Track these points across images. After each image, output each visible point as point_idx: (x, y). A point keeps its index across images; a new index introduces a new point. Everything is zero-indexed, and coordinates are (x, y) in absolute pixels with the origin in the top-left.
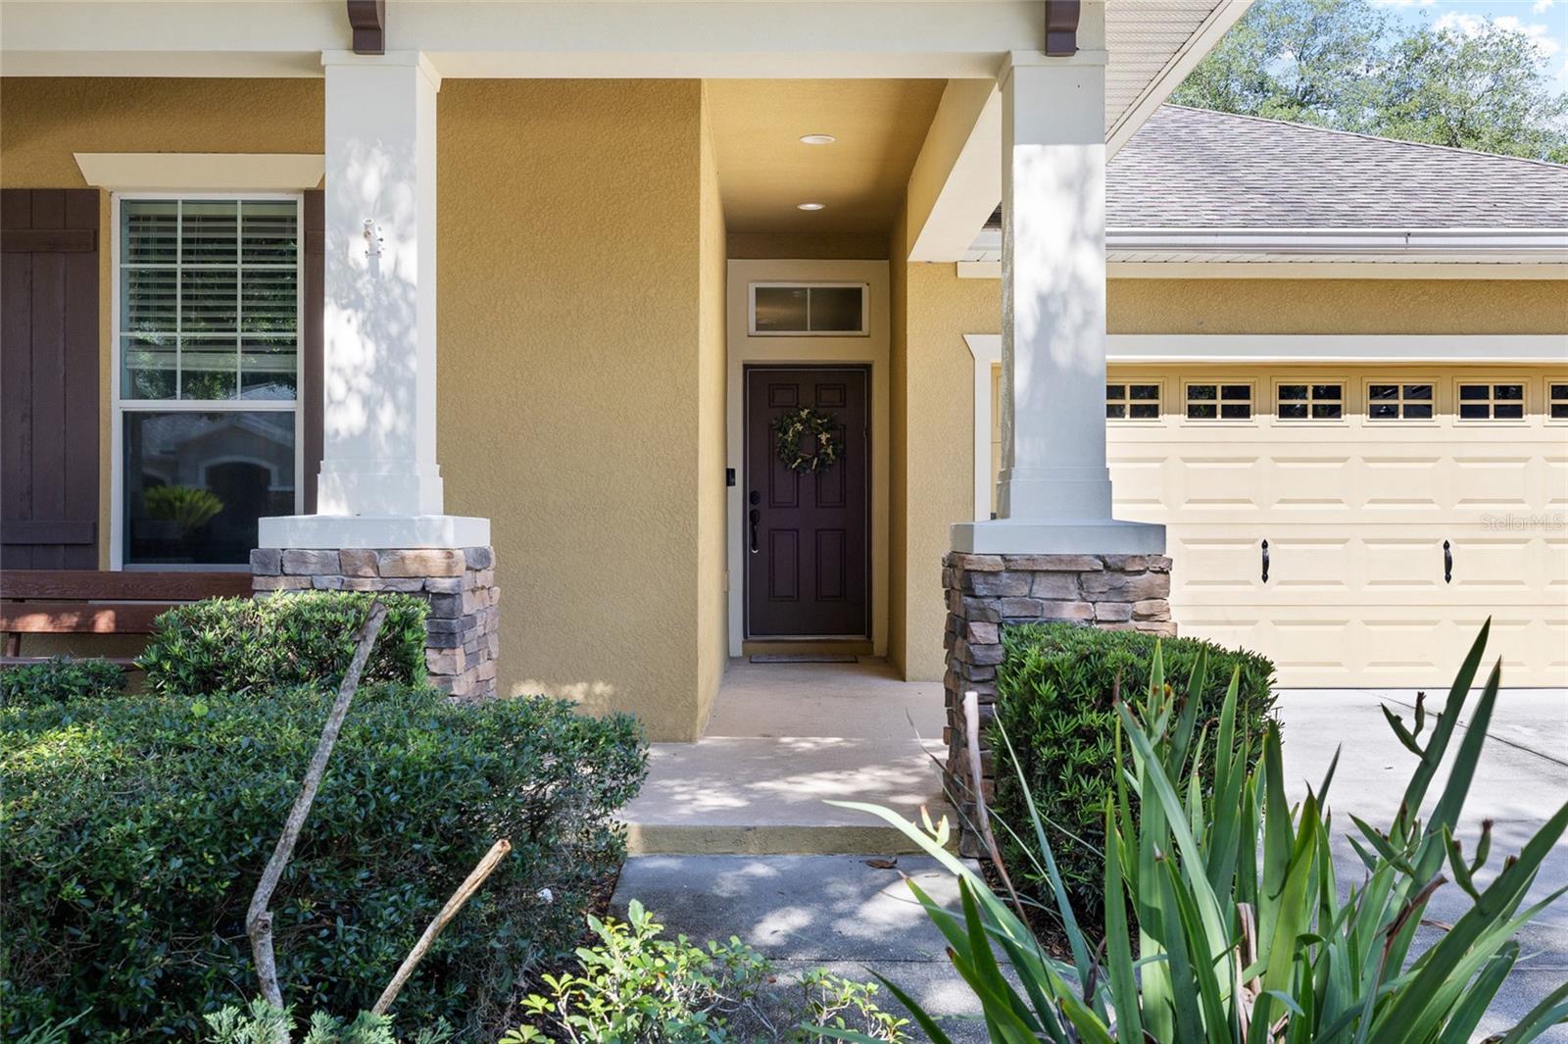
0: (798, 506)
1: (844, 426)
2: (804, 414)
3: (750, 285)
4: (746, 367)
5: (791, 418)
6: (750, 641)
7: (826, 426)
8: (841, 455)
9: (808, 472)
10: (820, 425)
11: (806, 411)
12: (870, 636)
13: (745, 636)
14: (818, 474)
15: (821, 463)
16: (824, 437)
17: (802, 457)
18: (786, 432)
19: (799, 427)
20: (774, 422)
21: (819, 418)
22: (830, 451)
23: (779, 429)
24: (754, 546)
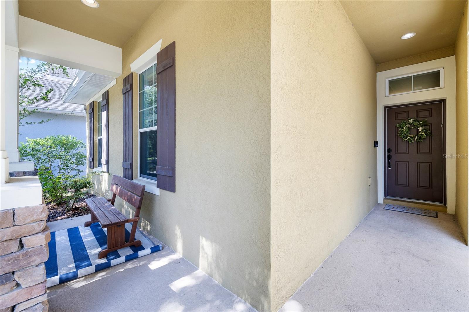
0: (408, 153)
1: (431, 124)
2: (411, 121)
3: (386, 80)
4: (385, 108)
5: (405, 123)
6: (387, 199)
7: (421, 124)
8: (430, 135)
9: (413, 141)
10: (419, 124)
11: (412, 120)
12: (445, 204)
13: (385, 196)
14: (418, 143)
15: (420, 138)
16: (420, 129)
17: (410, 136)
18: (403, 128)
19: (408, 126)
20: (397, 125)
21: (418, 122)
22: (423, 133)
23: (400, 127)
24: (389, 166)
